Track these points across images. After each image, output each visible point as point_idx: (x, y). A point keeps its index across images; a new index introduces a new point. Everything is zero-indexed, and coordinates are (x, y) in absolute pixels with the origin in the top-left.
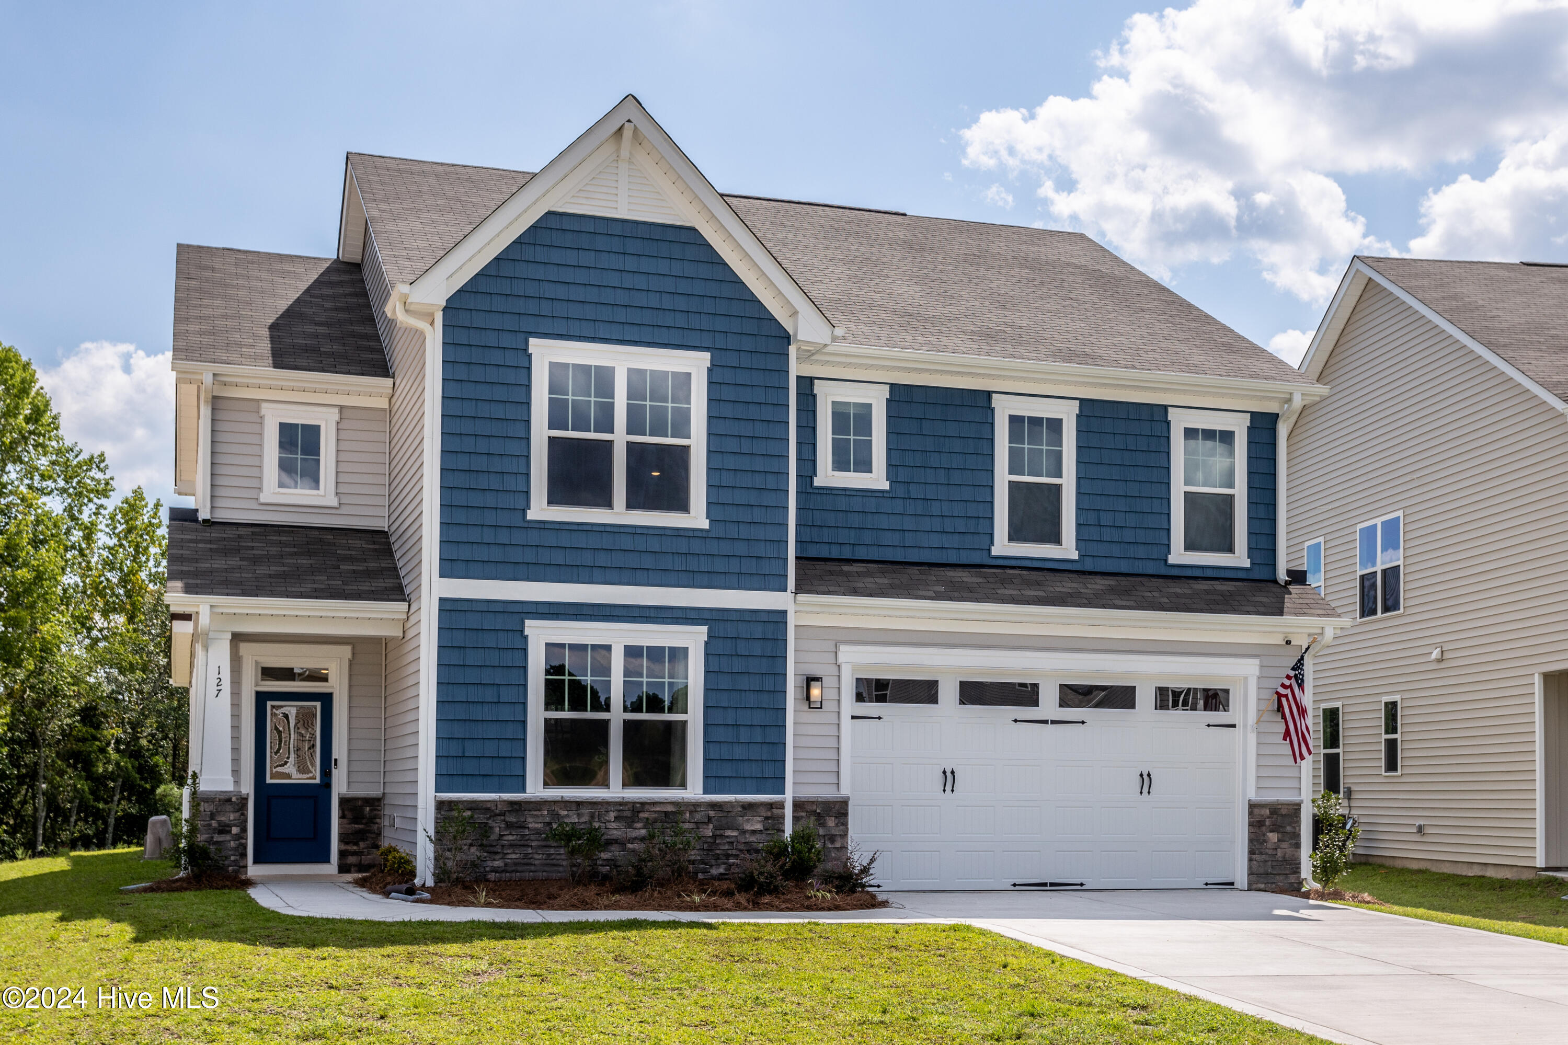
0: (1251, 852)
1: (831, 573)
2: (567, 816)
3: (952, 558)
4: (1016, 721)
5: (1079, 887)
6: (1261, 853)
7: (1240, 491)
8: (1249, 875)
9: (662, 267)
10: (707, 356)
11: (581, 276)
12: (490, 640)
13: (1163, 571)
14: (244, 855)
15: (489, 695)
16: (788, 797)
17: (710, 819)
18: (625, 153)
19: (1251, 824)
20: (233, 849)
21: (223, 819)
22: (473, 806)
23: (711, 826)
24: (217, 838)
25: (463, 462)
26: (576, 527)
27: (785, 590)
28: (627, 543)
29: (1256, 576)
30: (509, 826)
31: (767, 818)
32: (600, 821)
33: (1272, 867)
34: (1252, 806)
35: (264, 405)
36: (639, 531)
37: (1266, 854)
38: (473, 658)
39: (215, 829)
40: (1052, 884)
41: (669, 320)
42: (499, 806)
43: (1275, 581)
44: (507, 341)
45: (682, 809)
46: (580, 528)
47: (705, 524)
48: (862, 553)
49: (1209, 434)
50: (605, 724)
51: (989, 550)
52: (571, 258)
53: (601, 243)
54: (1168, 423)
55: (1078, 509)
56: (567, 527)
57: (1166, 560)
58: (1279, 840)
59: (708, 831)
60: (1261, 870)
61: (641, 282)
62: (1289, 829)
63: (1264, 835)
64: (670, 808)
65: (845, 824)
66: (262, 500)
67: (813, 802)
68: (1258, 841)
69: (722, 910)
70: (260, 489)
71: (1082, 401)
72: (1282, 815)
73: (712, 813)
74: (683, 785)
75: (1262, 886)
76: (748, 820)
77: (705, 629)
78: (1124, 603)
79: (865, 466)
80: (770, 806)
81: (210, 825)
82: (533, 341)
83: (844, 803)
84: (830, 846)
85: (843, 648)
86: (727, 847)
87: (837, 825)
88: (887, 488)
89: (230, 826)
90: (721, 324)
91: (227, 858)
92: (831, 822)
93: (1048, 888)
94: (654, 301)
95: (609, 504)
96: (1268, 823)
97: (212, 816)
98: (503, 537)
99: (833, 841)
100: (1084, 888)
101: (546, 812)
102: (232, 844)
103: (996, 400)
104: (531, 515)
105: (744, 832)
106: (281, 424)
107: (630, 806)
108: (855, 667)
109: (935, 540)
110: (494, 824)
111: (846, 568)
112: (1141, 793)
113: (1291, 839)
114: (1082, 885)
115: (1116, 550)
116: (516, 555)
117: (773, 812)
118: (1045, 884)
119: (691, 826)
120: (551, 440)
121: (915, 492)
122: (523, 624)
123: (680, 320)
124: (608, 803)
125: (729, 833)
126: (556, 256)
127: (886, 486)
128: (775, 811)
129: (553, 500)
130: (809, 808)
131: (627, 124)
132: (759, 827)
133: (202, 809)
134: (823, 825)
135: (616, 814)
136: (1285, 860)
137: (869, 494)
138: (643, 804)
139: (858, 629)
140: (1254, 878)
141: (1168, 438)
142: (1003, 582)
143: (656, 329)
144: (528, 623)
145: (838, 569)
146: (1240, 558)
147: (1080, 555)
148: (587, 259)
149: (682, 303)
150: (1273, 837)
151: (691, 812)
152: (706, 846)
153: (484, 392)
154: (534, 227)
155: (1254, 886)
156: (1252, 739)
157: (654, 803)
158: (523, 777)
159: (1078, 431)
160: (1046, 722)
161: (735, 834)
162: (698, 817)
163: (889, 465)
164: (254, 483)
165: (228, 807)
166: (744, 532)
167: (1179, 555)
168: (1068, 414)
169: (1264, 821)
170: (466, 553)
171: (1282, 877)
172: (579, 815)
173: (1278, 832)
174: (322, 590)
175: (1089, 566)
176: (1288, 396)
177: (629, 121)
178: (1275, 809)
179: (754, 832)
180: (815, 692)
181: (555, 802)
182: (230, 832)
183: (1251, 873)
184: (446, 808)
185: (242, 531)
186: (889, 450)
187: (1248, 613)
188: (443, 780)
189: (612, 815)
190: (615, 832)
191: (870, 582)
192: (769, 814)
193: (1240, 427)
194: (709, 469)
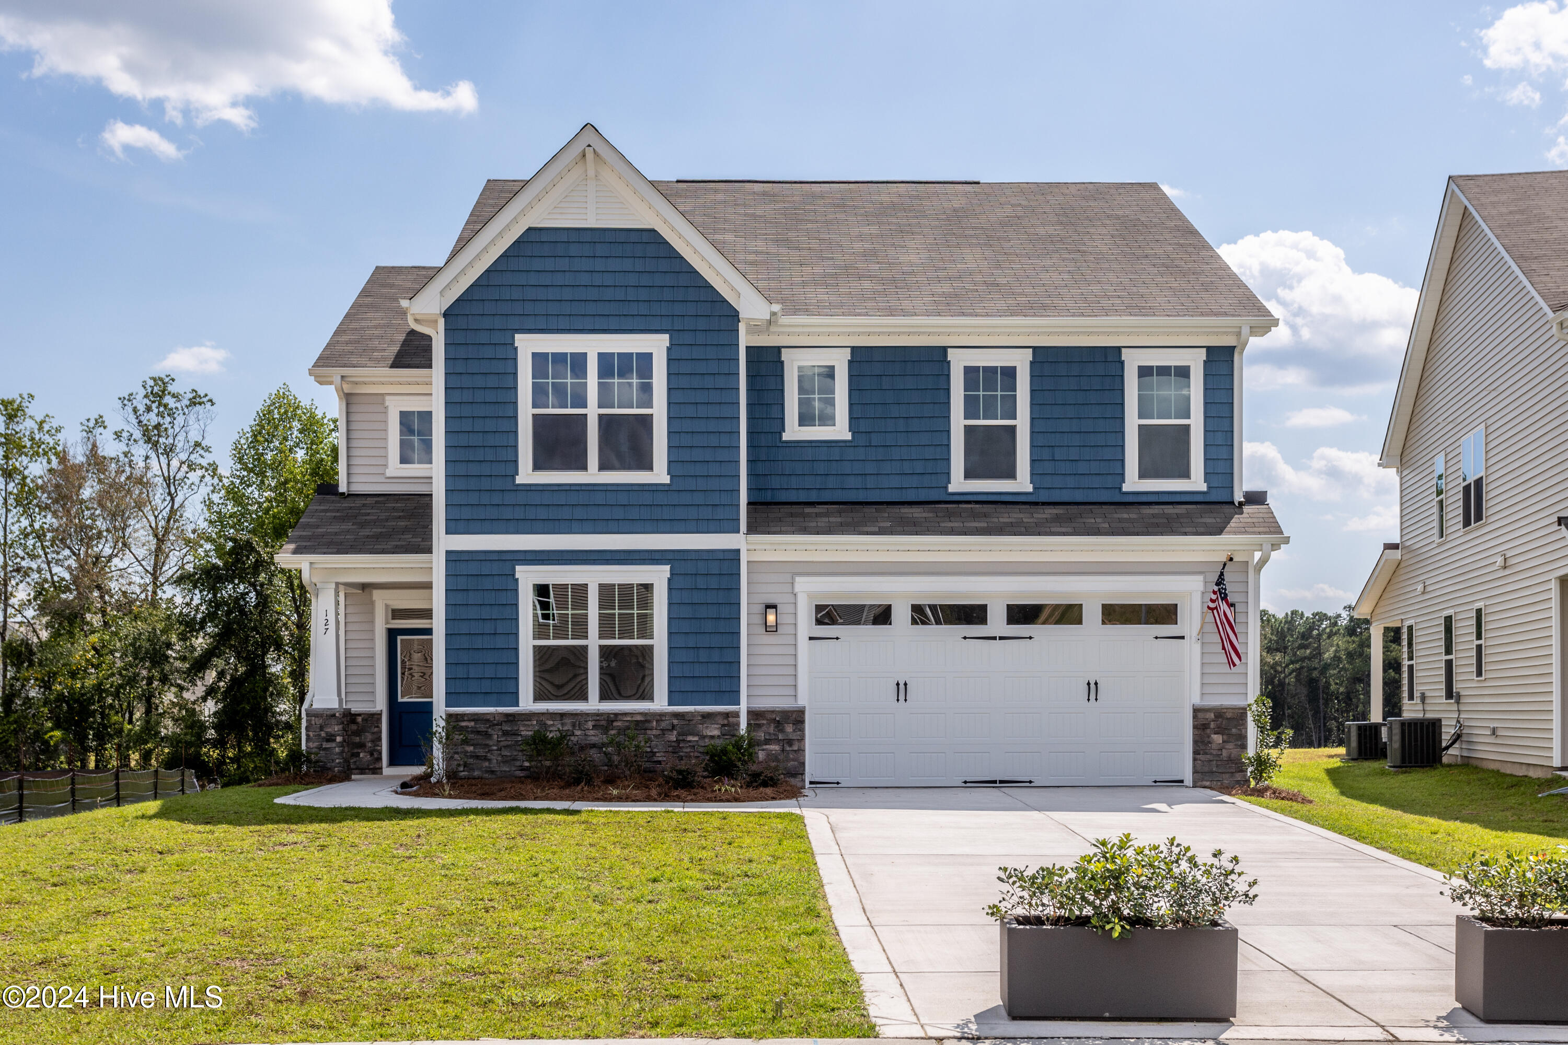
0: (1196, 753)
1: (792, 515)
2: (553, 725)
3: (911, 496)
4: (965, 638)
5: (1029, 784)
6: (1206, 754)
7: (1196, 422)
8: (1193, 773)
9: (627, 265)
10: (666, 337)
11: (559, 279)
12: (487, 584)
13: (1118, 499)
14: (379, 759)
15: (488, 628)
16: (743, 708)
17: (673, 727)
18: (591, 172)
19: (1195, 727)
20: (337, 754)
21: (329, 730)
22: (476, 718)
23: (675, 732)
24: (325, 745)
25: (463, 440)
26: (556, 488)
27: (738, 532)
28: (599, 498)
29: (1213, 499)
30: (506, 733)
31: (723, 725)
32: (580, 729)
33: (1218, 766)
34: (1196, 711)
35: (387, 398)
36: (609, 488)
37: (1211, 754)
38: (473, 598)
39: (323, 738)
40: (1001, 782)
41: (633, 309)
42: (497, 718)
43: (1232, 503)
44: (497, 338)
45: (649, 718)
46: (561, 488)
47: (666, 479)
48: (827, 496)
49: (1164, 371)
50: (585, 648)
51: (946, 488)
52: (549, 264)
53: (574, 250)
54: (1122, 363)
55: (1032, 446)
56: (549, 488)
57: (1120, 488)
58: (1223, 742)
59: (673, 737)
60: (1206, 769)
61: (608, 280)
62: (1234, 730)
63: (1209, 737)
64: (639, 718)
65: (802, 730)
66: (388, 475)
67: (773, 712)
68: (1203, 742)
69: (634, 801)
70: (386, 466)
71: (1035, 349)
72: (1227, 719)
73: (675, 722)
74: (651, 698)
75: (1208, 784)
76: (707, 727)
77: (668, 568)
78: (1063, 530)
79: (827, 419)
80: (727, 715)
81: (320, 735)
82: (518, 337)
83: (801, 712)
84: (788, 748)
85: (798, 579)
86: (688, 750)
87: (794, 731)
88: (850, 438)
89: (335, 736)
90: (678, 309)
91: (333, 761)
92: (789, 728)
93: (998, 785)
94: (620, 294)
95: (584, 467)
96: (1212, 725)
97: (321, 728)
98: (496, 499)
99: (791, 745)
100: (1032, 785)
101: (535, 722)
102: (337, 750)
103: (952, 355)
104: (519, 480)
105: (703, 737)
106: (401, 412)
107: (606, 717)
108: (810, 596)
109: (895, 482)
110: (493, 732)
111: (808, 510)
112: (1089, 700)
113: (1237, 740)
114: (1030, 782)
115: (1071, 482)
116: (508, 513)
117: (729, 719)
118: (995, 782)
119: (658, 732)
120: (535, 416)
121: (876, 439)
122: (514, 569)
123: (643, 308)
124: (588, 714)
125: (690, 738)
126: (537, 264)
127: (848, 436)
128: (731, 719)
129: (538, 466)
130: (769, 716)
131: (587, 149)
132: (716, 733)
133: (313, 722)
134: (782, 731)
135: (593, 723)
136: (1230, 760)
137: (833, 444)
138: (616, 715)
139: (812, 562)
140: (1199, 776)
141: (1122, 376)
142: (950, 516)
143: (622, 318)
144: (518, 568)
145: (800, 511)
146: (1196, 482)
147: (1034, 488)
148: (563, 264)
149: (643, 294)
150: (1218, 739)
151: (657, 721)
152: (670, 749)
153: (479, 382)
154: (517, 242)
155: (1199, 784)
156: (1197, 648)
157: (626, 714)
158: (516, 693)
159: (1032, 376)
160: (994, 638)
161: (696, 738)
162: (664, 725)
163: (851, 418)
164: (381, 461)
165: (333, 721)
166: (702, 484)
167: (1133, 482)
168: (1022, 362)
169: (1209, 724)
170: (466, 513)
171: (1227, 776)
172: (563, 724)
173: (1223, 735)
174: (402, 546)
175: (1043, 497)
176: (1238, 330)
177: (589, 146)
178: (1219, 713)
179: (712, 737)
180: (771, 618)
181: (543, 714)
182: (335, 740)
183: (1195, 772)
184: (453, 719)
185: (369, 501)
186: (851, 405)
187: (1185, 534)
188: (452, 697)
189: (590, 724)
190: (593, 738)
191: (823, 522)
192: (726, 722)
193: (1196, 362)
194: (669, 433)
